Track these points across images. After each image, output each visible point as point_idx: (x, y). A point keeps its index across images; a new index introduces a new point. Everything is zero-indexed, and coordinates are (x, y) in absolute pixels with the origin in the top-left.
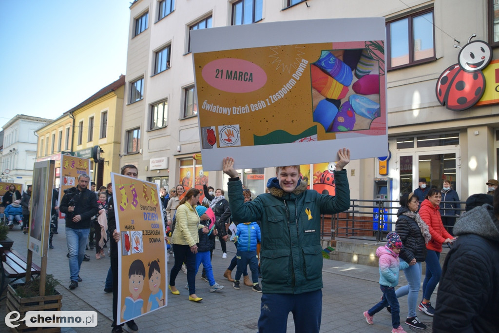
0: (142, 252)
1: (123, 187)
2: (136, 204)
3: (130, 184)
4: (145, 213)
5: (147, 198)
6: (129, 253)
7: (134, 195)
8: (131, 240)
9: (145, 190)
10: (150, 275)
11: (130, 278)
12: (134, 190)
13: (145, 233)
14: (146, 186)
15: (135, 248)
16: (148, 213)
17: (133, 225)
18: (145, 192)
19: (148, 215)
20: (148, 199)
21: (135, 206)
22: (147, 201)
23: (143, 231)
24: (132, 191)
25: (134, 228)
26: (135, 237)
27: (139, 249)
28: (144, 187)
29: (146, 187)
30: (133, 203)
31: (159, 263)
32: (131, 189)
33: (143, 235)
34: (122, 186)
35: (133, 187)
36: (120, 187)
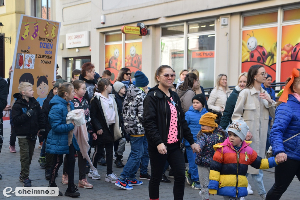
0: (33, 68)
1: (28, 25)
2: (35, 37)
3: (35, 23)
4: (41, 43)
5: (46, 33)
6: (21, 68)
7: (35, 30)
8: (24, 59)
9: (47, 26)
10: (38, 85)
11: (20, 83)
12: (37, 26)
13: (38, 56)
14: (49, 23)
15: (27, 65)
16: (44, 43)
17: (28, 50)
18: (46, 28)
19: (44, 44)
20: (48, 33)
21: (34, 38)
22: (46, 34)
23: (37, 55)
24: (35, 27)
25: (29, 52)
26: (28, 58)
27: (31, 66)
28: (47, 25)
29: (49, 25)
30: (33, 36)
31: (47, 78)
32: (35, 26)
33: (36, 57)
34: (28, 23)
35: (37, 24)
36: (26, 24)
